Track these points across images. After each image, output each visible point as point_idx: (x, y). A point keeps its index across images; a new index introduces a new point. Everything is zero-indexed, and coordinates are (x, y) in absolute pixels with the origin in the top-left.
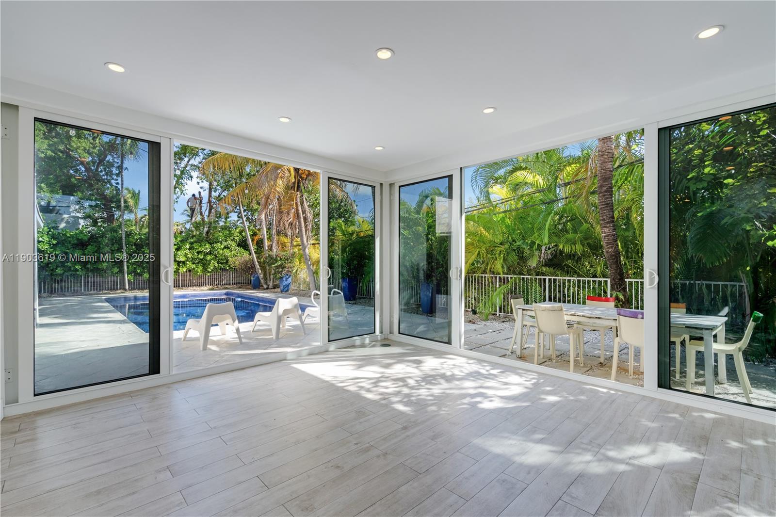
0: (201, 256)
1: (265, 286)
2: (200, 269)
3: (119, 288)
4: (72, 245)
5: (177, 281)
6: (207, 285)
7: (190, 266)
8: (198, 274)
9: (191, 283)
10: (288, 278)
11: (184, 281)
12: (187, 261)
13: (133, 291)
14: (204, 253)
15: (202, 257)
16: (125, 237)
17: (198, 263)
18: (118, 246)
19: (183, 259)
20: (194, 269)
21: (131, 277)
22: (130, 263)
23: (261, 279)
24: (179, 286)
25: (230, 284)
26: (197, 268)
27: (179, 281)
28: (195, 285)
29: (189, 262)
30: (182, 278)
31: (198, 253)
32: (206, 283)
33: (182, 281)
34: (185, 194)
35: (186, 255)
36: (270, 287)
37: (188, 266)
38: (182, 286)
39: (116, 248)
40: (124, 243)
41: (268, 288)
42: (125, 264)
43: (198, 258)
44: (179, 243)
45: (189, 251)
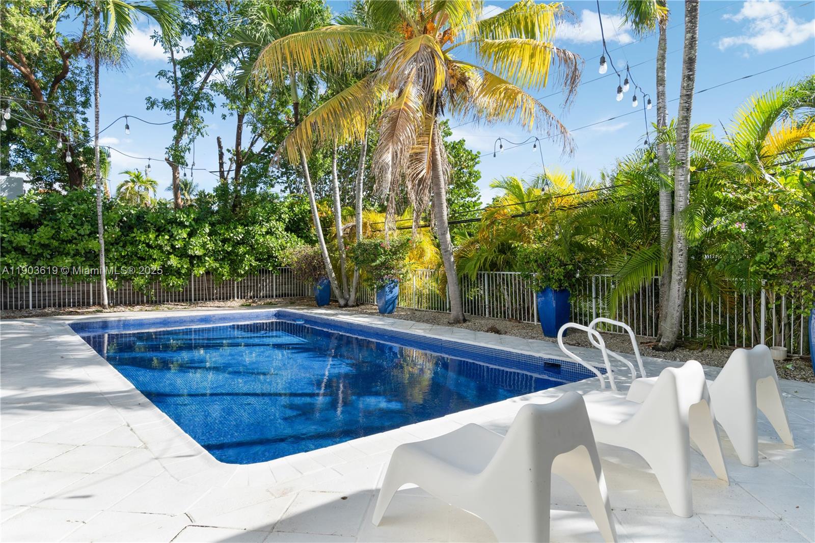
0: (229, 247)
1: (342, 302)
2: (226, 270)
3: (91, 303)
4: (10, 225)
5: (186, 291)
6: (236, 299)
7: (210, 264)
8: (224, 278)
9: (209, 294)
10: (393, 287)
11: (199, 290)
12: (205, 255)
13: (115, 309)
14: (234, 241)
15: (230, 249)
16: (103, 212)
17: (222, 260)
18: (90, 227)
19: (199, 252)
20: (216, 269)
21: (112, 284)
22: (111, 259)
23: (334, 289)
24: (191, 300)
26: (222, 267)
27: (190, 291)
28: (216, 299)
29: (209, 257)
30: (195, 285)
31: (224, 241)
32: (234, 293)
33: (195, 291)
34: (204, 134)
35: (204, 245)
36: (350, 303)
37: (207, 264)
38: (195, 300)
39: (88, 232)
40: (100, 221)
41: (346, 305)
42: (102, 258)
43: (222, 250)
44: (193, 223)
45: (209, 238)
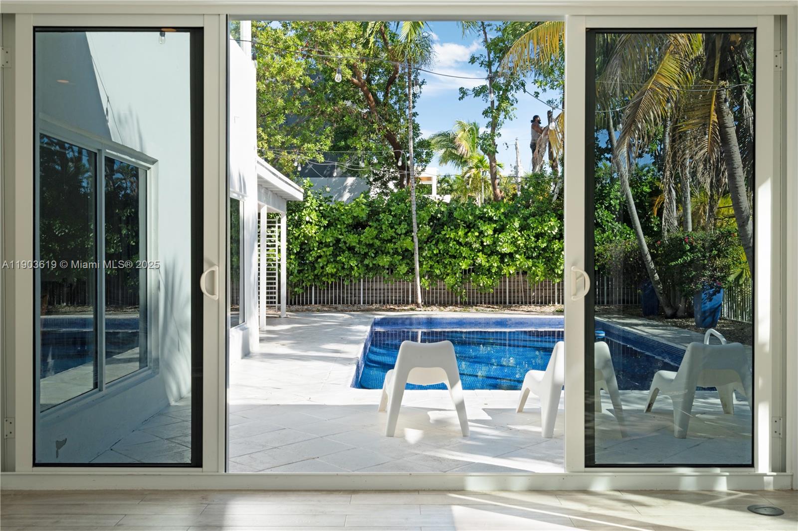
0: (543, 243)
1: (669, 311)
2: (540, 269)
3: (410, 302)
4: (347, 227)
5: (501, 293)
6: (556, 303)
7: (521, 262)
8: (537, 278)
9: (526, 297)
10: (714, 294)
11: (514, 292)
12: (516, 252)
13: (429, 308)
14: (549, 236)
15: (545, 245)
16: (416, 211)
17: (538, 257)
18: (406, 226)
19: (506, 249)
20: (530, 268)
21: (426, 282)
22: (424, 257)
23: (658, 294)
24: (505, 303)
25: (603, 303)
26: (536, 266)
27: (505, 292)
28: (534, 303)
29: (521, 255)
30: (510, 286)
31: (537, 236)
32: (554, 297)
33: (510, 292)
34: (513, 117)
35: (514, 242)
36: (680, 313)
37: (518, 263)
38: (510, 303)
39: (404, 231)
40: (414, 220)
41: (674, 316)
42: (417, 257)
43: (535, 247)
44: (502, 218)
45: (519, 234)
